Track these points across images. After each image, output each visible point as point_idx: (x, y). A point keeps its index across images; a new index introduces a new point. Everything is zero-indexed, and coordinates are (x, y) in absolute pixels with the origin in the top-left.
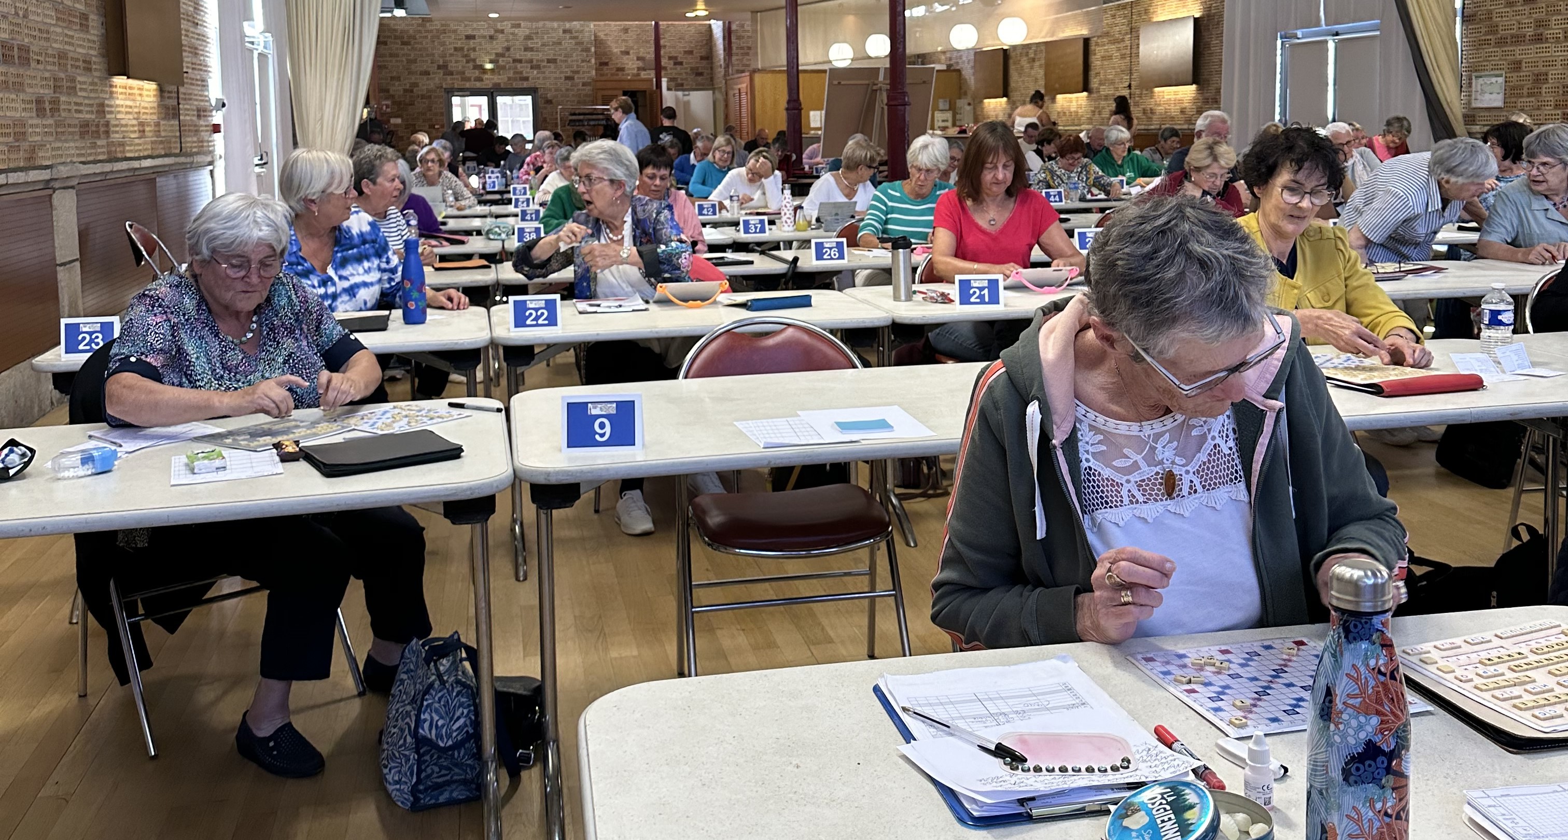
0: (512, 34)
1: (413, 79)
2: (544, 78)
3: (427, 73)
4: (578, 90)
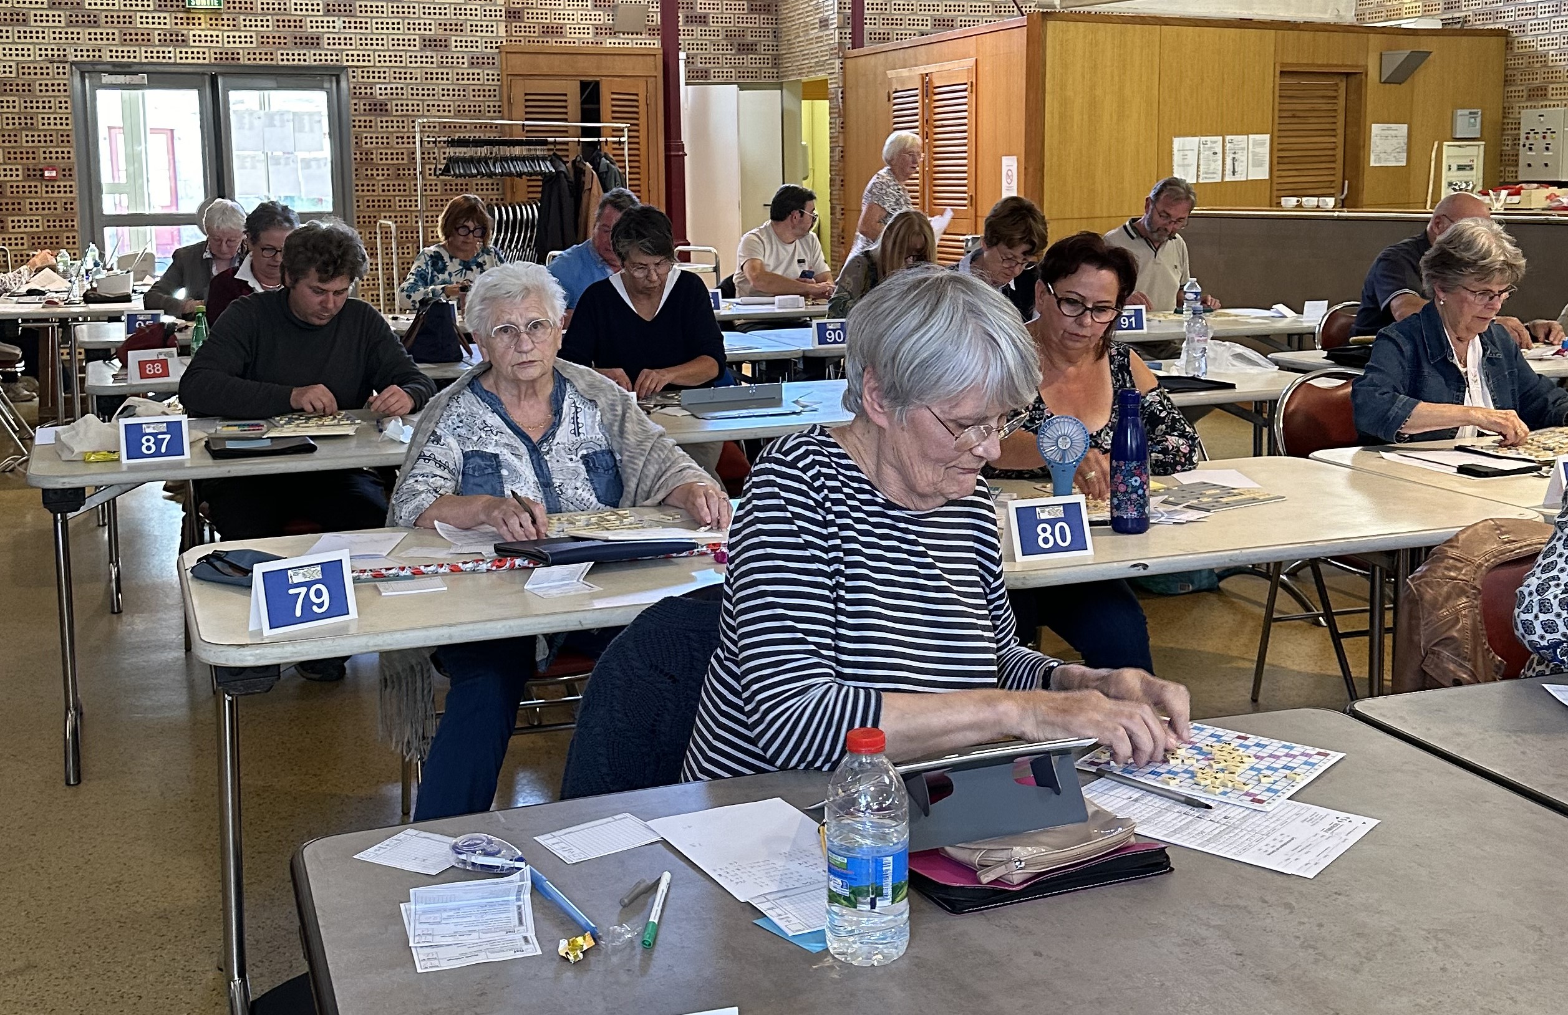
4: (460, 77)
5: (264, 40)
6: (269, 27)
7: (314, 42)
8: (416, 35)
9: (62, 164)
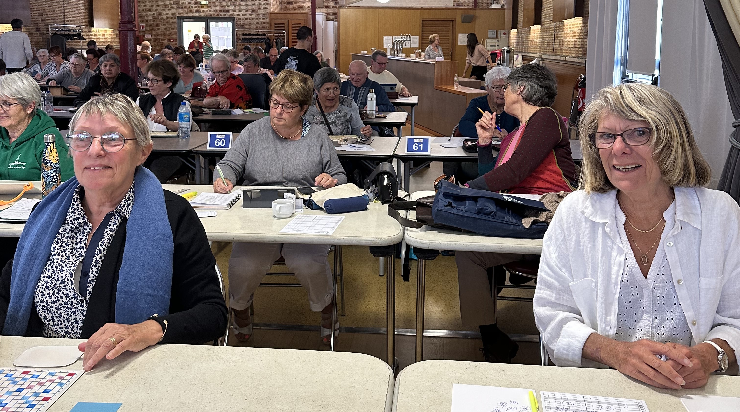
4: (260, 19)
5: (217, 11)
6: (218, 8)
7: (228, 11)
8: (250, 10)
9: (175, 38)
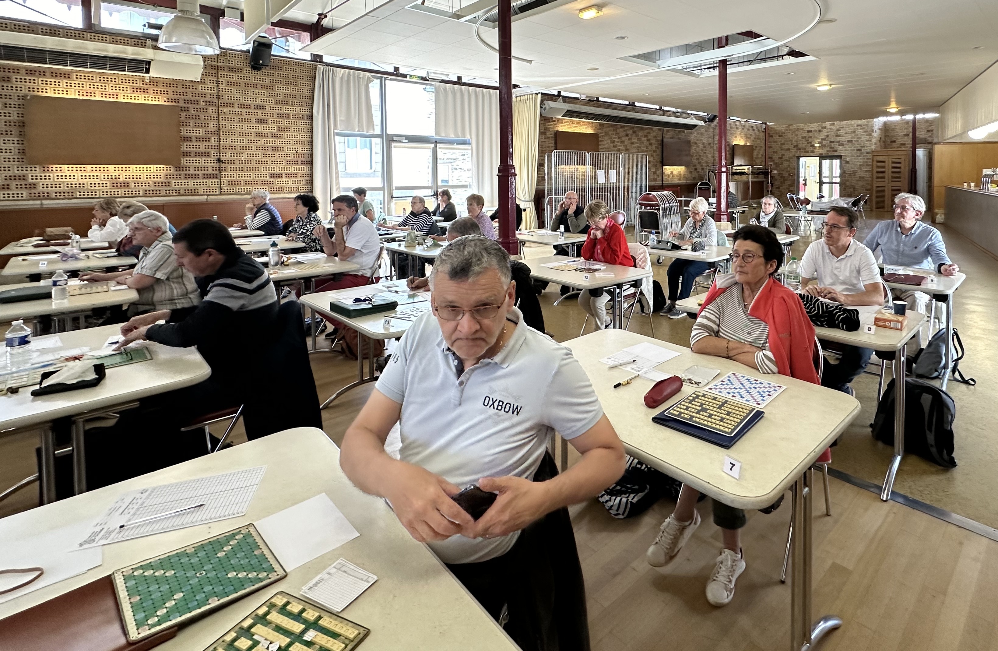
0: (830, 129)
1: (783, 152)
2: (846, 150)
3: (789, 149)
4: (864, 156)
7: (836, 151)
8: (855, 149)
9: (794, 173)
